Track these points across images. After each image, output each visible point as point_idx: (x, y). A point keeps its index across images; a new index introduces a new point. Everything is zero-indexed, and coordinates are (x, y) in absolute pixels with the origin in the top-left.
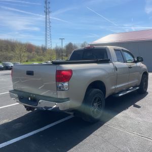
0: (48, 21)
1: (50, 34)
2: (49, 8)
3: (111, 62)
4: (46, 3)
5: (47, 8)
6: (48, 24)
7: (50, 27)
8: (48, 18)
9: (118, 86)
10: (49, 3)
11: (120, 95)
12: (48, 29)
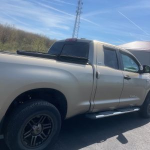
0: (78, 21)
1: (78, 35)
2: (81, 8)
3: (90, 64)
4: (79, 3)
5: (79, 9)
6: (77, 24)
7: (79, 27)
8: (78, 19)
9: (97, 103)
10: (82, 4)
11: (97, 116)
12: (76, 29)
